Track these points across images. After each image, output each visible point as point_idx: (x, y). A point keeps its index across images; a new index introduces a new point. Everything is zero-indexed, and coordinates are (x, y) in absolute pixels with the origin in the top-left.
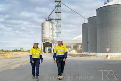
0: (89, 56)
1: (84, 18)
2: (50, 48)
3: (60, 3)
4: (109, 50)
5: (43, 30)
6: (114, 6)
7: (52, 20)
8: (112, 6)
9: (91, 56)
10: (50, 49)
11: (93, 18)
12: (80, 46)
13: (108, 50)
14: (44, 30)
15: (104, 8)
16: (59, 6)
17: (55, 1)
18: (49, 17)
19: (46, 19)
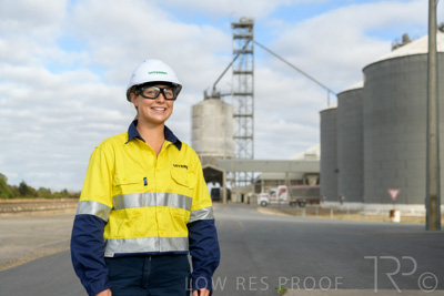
0: (338, 212)
1: (329, 91)
2: (217, 185)
3: (251, 43)
4: (398, 196)
5: (195, 127)
6: (418, 58)
7: (224, 95)
8: (412, 59)
9: (344, 212)
10: (218, 189)
11: (354, 93)
12: (313, 181)
13: (394, 193)
14: (198, 130)
15: (388, 63)
16: (247, 52)
17: (236, 37)
18: (214, 88)
19: (205, 93)
